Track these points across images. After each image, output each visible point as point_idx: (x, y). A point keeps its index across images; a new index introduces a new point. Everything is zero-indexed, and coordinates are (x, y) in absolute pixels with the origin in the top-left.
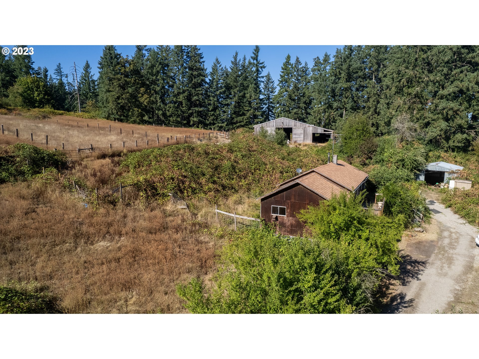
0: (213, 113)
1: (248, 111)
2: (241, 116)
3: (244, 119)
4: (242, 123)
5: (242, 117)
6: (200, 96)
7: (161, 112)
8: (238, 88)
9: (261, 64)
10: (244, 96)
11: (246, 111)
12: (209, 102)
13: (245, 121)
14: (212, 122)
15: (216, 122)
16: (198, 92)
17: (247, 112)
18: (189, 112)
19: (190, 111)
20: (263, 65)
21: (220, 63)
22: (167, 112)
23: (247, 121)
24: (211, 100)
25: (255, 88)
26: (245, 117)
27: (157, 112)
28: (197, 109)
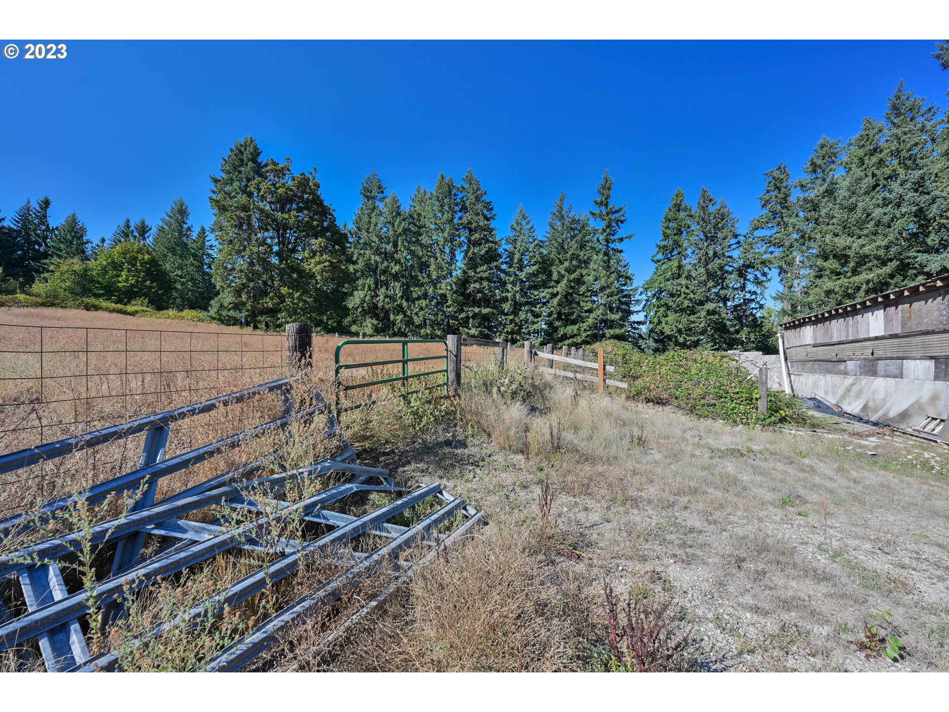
0: (511, 317)
1: (590, 311)
2: (574, 322)
3: (582, 329)
4: (578, 340)
5: (577, 326)
6: (485, 284)
7: (400, 317)
8: (566, 264)
9: (616, 212)
10: (579, 281)
11: (586, 311)
12: (504, 295)
13: (584, 335)
14: (510, 337)
15: (518, 337)
16: (479, 275)
17: (587, 314)
18: (460, 317)
19: (463, 315)
20: (621, 213)
21: (527, 218)
22: (415, 318)
23: (589, 333)
24: (508, 291)
25: (604, 262)
26: (585, 326)
27: (392, 317)
28: (477, 310)
